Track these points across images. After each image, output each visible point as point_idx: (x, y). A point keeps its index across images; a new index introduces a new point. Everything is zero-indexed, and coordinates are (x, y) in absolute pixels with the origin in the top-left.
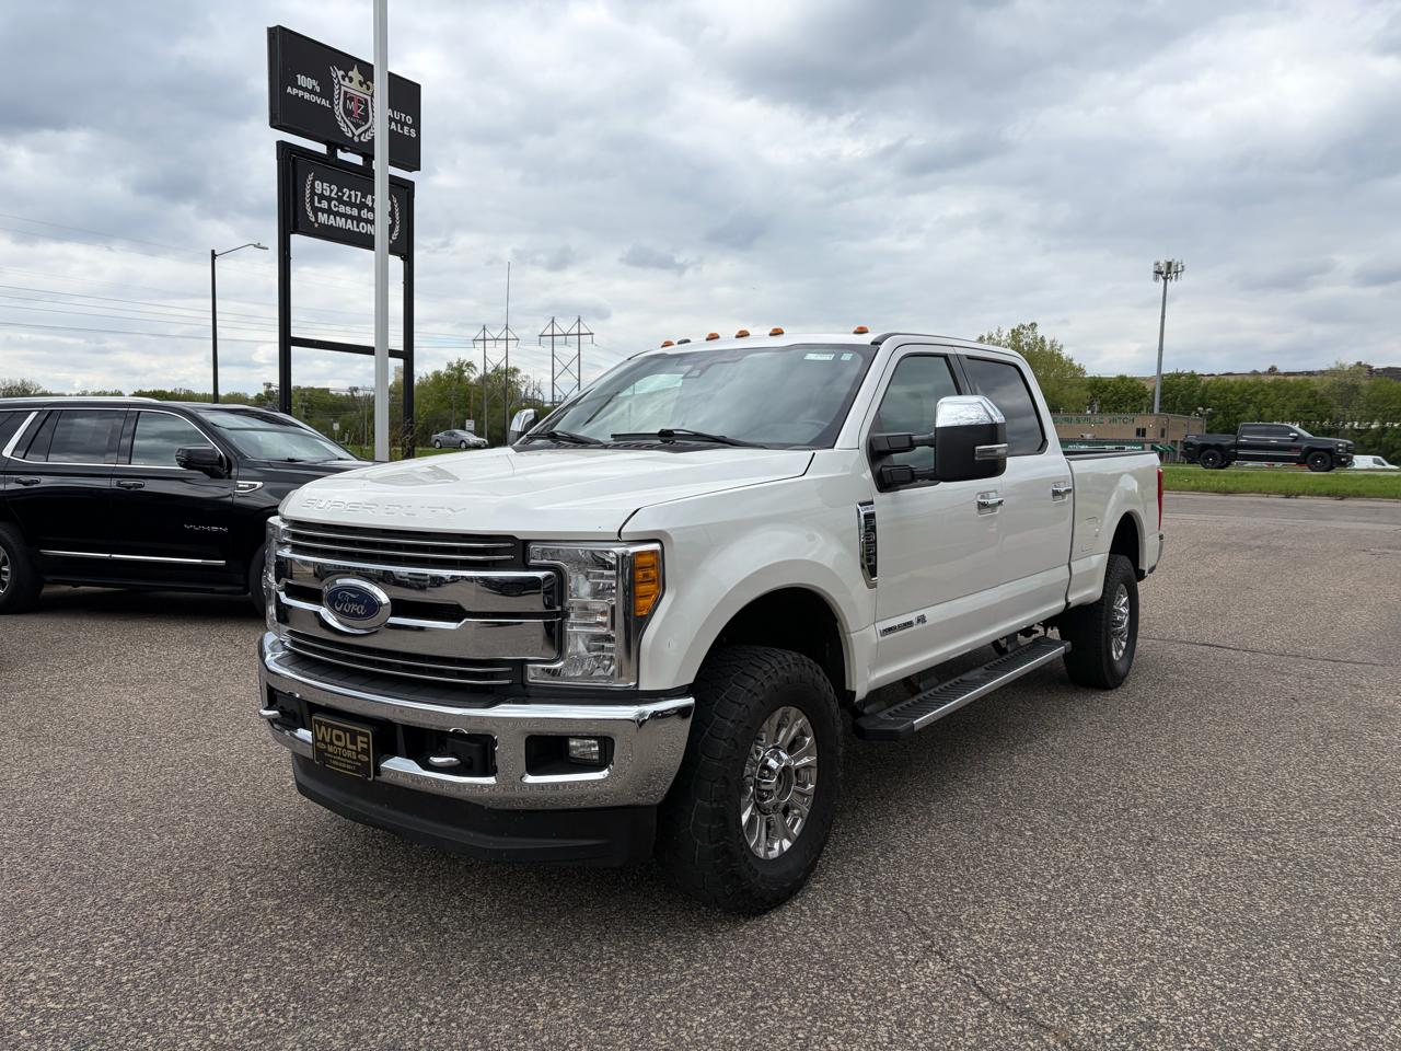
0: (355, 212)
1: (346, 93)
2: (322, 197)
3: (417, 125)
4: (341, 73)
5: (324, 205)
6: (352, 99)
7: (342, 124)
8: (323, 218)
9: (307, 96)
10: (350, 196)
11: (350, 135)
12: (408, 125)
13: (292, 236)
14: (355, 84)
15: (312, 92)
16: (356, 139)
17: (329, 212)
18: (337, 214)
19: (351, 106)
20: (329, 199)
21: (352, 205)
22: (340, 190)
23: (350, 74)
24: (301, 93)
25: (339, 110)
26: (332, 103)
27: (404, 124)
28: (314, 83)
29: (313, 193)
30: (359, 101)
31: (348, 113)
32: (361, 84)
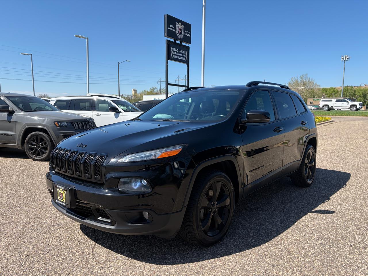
0: (179, 54)
1: (178, 28)
2: (174, 51)
3: (190, 34)
4: (177, 23)
5: (174, 53)
6: (179, 29)
7: (177, 35)
8: (174, 56)
9: (172, 29)
10: (178, 51)
11: (179, 37)
12: (189, 34)
13: (168, 61)
14: (180, 26)
15: (172, 28)
16: (180, 38)
17: (175, 55)
18: (176, 55)
19: (179, 31)
20: (175, 52)
21: (178, 53)
22: (177, 50)
23: (179, 23)
24: (171, 29)
25: (177, 32)
26: (176, 30)
27: (188, 34)
28: (173, 26)
29: (172, 51)
30: (181, 29)
31: (179, 32)
32: (181, 25)
